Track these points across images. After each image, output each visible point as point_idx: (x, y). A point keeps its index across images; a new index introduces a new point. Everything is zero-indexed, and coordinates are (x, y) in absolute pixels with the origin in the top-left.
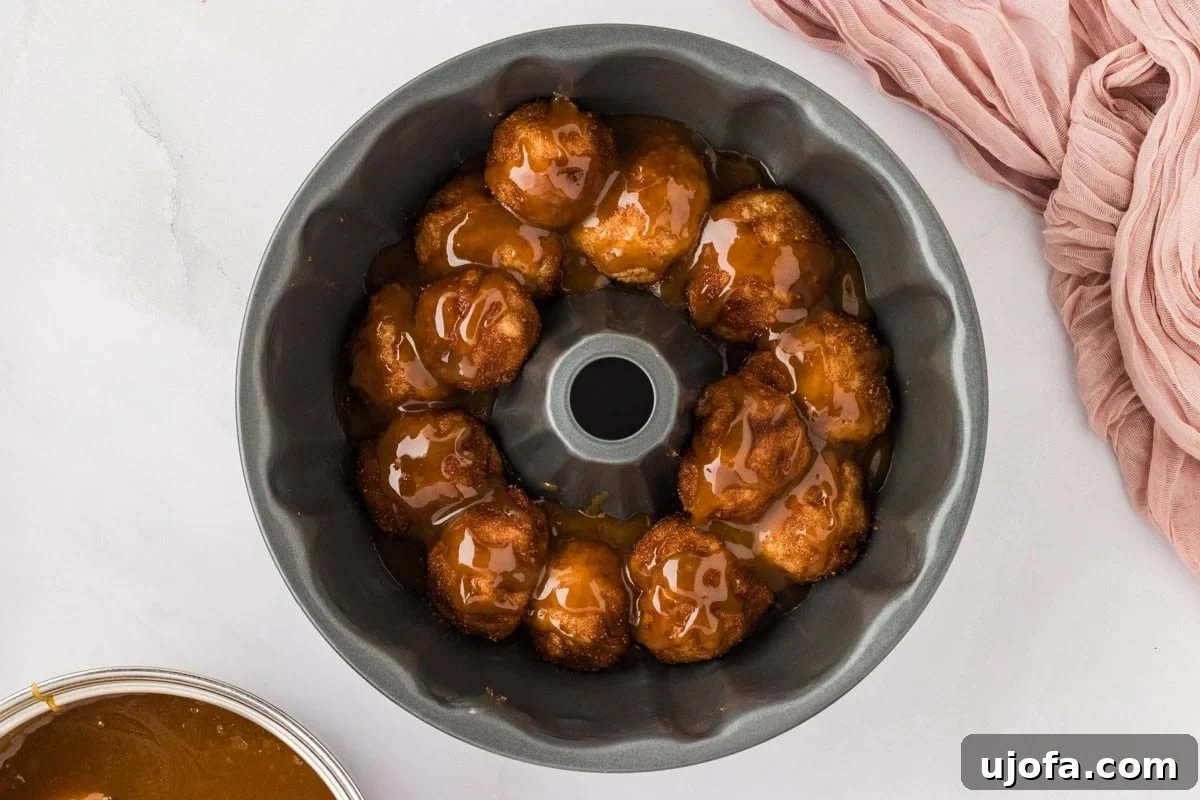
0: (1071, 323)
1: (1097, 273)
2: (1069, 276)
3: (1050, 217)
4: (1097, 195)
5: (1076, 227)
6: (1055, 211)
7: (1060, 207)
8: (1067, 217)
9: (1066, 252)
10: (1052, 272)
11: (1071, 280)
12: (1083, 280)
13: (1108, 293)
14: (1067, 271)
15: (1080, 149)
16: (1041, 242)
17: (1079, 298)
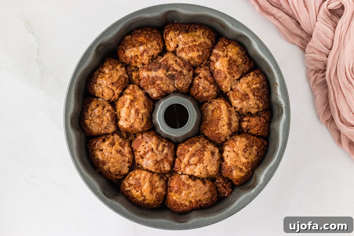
0: (313, 85)
1: (321, 69)
2: (313, 70)
3: (307, 51)
4: (322, 44)
5: (315, 54)
6: (309, 48)
7: (311, 47)
8: (313, 50)
9: (312, 62)
10: (307, 68)
11: (313, 71)
12: (316, 72)
13: (324, 76)
14: (312, 68)
15: (318, 29)
16: (304, 58)
17: (316, 77)
